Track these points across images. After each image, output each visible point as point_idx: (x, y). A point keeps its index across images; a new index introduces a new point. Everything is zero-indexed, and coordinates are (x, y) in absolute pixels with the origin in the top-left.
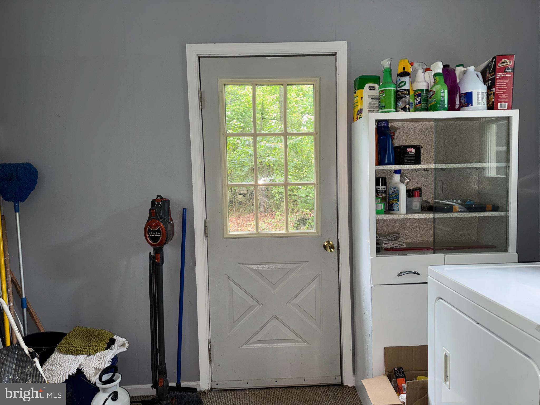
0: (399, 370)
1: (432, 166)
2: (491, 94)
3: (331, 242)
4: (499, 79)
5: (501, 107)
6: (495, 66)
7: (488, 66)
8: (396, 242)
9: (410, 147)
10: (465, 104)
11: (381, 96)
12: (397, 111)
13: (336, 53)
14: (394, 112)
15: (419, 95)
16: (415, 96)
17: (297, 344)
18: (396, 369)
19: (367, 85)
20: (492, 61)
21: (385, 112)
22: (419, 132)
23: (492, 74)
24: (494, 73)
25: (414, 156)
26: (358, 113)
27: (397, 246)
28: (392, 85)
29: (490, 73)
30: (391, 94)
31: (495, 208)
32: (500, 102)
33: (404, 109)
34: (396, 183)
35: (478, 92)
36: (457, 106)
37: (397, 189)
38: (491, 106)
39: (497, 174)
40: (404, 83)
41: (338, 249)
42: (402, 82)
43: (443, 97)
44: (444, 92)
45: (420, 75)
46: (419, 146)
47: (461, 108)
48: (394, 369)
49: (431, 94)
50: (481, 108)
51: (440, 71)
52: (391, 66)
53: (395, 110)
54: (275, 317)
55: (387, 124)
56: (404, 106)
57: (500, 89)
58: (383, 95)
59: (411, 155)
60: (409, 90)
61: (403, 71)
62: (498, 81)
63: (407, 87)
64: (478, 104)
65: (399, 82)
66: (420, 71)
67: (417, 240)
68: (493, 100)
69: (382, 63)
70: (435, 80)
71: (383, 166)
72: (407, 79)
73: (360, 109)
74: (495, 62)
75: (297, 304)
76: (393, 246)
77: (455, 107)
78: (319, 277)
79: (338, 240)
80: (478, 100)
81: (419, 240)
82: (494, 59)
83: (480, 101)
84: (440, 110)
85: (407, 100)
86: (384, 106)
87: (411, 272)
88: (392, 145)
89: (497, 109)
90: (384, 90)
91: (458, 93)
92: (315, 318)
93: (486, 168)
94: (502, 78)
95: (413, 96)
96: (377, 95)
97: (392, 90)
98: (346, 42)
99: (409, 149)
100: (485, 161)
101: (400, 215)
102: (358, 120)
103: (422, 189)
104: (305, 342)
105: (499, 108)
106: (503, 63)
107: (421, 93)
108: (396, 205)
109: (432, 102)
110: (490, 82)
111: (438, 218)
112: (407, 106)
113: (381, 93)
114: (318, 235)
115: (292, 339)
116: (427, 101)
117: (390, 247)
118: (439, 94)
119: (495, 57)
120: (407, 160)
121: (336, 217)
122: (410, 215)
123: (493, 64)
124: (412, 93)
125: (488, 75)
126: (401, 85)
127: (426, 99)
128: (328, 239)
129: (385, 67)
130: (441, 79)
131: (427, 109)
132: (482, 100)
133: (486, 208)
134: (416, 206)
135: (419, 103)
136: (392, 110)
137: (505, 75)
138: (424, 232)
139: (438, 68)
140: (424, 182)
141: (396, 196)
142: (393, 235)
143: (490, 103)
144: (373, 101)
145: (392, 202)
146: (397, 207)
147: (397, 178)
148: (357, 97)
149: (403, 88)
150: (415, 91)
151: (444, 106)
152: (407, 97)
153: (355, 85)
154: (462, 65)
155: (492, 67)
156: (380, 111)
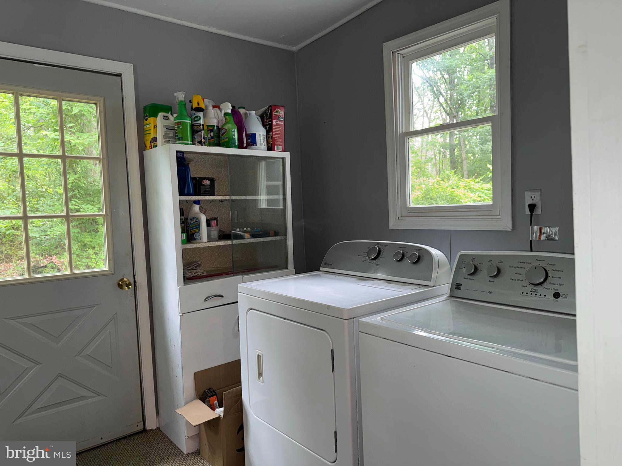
0: (210, 391)
1: (227, 198)
2: (270, 137)
3: (125, 279)
4: (275, 125)
5: (277, 149)
6: (271, 113)
7: (265, 113)
8: (198, 270)
9: (204, 179)
10: (251, 144)
11: (178, 127)
12: (193, 144)
13: (121, 74)
14: (191, 144)
15: (212, 131)
16: (208, 130)
17: (89, 400)
18: (206, 391)
19: (161, 115)
20: (269, 108)
21: (182, 144)
22: (209, 165)
23: (269, 120)
24: (270, 119)
25: (209, 188)
26: (151, 140)
27: (198, 275)
28: (188, 119)
29: (267, 119)
30: (187, 127)
31: (276, 234)
32: (277, 145)
33: (200, 143)
34: (196, 214)
35: (260, 135)
36: (245, 145)
37: (198, 219)
38: (270, 148)
39: (268, 206)
40: (199, 117)
41: (135, 286)
42: (197, 117)
43: (234, 135)
44: (234, 131)
45: (212, 112)
46: (213, 178)
47: (248, 147)
48: (205, 391)
49: (223, 131)
50: (262, 149)
51: (229, 111)
52: (185, 99)
53: (192, 143)
54: (60, 376)
55: (183, 155)
56: (200, 140)
57: (276, 134)
58: (180, 127)
59: (206, 187)
60: (203, 125)
61: (197, 106)
62: (274, 127)
63: (201, 122)
64: (260, 144)
65: (194, 116)
66: (211, 108)
67: (213, 267)
68: (272, 143)
69: (175, 94)
70: (226, 119)
71: (185, 196)
72: (201, 114)
73: (154, 137)
74: (271, 110)
75: (88, 355)
76: (194, 275)
77: (243, 146)
78: (113, 320)
79: (134, 276)
80: (260, 141)
81: (215, 268)
82: (270, 108)
83: (262, 142)
84: (232, 147)
85: (202, 135)
86: (182, 138)
87: (216, 296)
88: (190, 176)
89: (274, 150)
90: (181, 122)
91: (244, 132)
92: (111, 366)
93: (259, 199)
94: (277, 125)
95: (207, 131)
96: (172, 125)
97: (188, 123)
98: (132, 64)
99: (204, 181)
100: (258, 194)
101: (203, 244)
102: (151, 148)
103: (218, 219)
104: (99, 396)
105: (276, 150)
106: (277, 112)
107: (212, 129)
108: (198, 234)
109: (224, 139)
110: (268, 126)
111: (235, 244)
112: (203, 140)
113: (178, 125)
114: (111, 273)
115: (84, 396)
116: (219, 137)
117: (192, 276)
118: (231, 132)
119: (270, 106)
120: (204, 191)
121: (131, 251)
122: (211, 243)
123: (269, 111)
124: (205, 128)
125: (265, 120)
126: (196, 119)
127: (217, 135)
128: (123, 276)
129: (180, 99)
130: (230, 119)
131: (219, 145)
132: (264, 142)
133: (269, 234)
134: (214, 235)
135: (212, 138)
136: (189, 142)
137: (278, 123)
138: (219, 259)
139: (228, 108)
140: (217, 212)
141: (197, 226)
142: (193, 264)
143: (269, 145)
144: (168, 132)
145: (193, 231)
146: (199, 236)
147: (197, 208)
148: (150, 125)
149: (198, 122)
150: (208, 126)
151: (235, 144)
152: (202, 131)
153: (145, 112)
154: (244, 108)
155: (269, 114)
156: (177, 142)
